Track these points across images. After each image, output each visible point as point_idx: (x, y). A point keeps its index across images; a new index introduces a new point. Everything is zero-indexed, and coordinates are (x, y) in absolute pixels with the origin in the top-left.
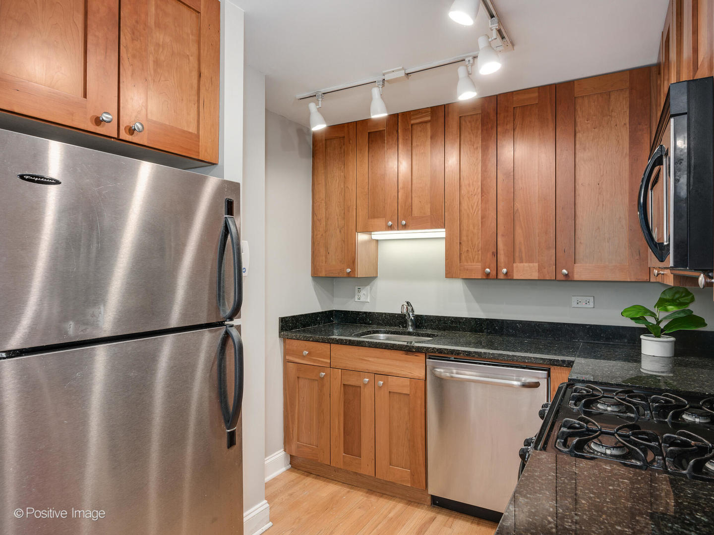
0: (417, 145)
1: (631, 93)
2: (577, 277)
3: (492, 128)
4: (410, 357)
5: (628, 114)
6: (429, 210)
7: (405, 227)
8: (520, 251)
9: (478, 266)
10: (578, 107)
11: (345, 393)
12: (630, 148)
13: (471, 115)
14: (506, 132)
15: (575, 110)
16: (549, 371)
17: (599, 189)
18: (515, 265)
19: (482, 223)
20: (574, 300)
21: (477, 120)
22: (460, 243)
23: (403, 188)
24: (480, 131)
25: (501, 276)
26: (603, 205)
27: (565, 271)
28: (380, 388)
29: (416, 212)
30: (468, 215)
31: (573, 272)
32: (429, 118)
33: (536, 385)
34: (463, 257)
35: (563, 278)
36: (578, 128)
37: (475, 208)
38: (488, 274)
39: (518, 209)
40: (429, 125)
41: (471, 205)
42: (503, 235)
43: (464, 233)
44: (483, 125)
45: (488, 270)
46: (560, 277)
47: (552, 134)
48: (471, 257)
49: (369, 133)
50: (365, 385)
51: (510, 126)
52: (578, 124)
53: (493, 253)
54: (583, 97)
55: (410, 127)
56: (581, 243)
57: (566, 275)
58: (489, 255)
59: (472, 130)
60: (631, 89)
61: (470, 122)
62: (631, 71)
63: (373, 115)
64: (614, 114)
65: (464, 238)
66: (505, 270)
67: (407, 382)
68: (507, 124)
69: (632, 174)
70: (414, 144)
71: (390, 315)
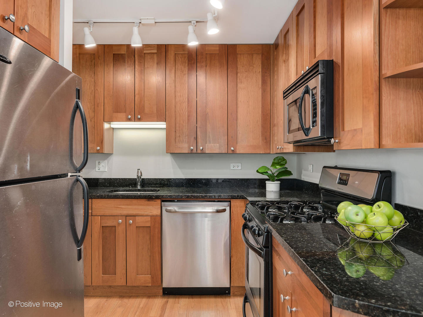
0: (148, 67)
1: (262, 56)
2: (238, 152)
3: (194, 63)
4: (152, 202)
5: (261, 67)
6: (155, 110)
7: (140, 120)
8: (209, 137)
9: (186, 145)
10: (238, 59)
11: (103, 233)
12: (262, 85)
13: (182, 54)
14: (202, 67)
15: (237, 61)
16: (230, 201)
17: (248, 104)
18: (206, 145)
19: (188, 119)
20: (232, 165)
21: (185, 57)
22: (175, 131)
23: (139, 94)
24: (187, 64)
25: (199, 151)
26: (250, 113)
27: (232, 148)
28: (130, 224)
29: (147, 110)
30: (180, 114)
31: (236, 149)
32: (155, 51)
33: (224, 210)
34: (177, 141)
36: (239, 71)
37: (184, 110)
38: (192, 150)
39: (208, 113)
40: (155, 56)
41: (182, 108)
42: (200, 127)
43: (177, 125)
44: (189, 61)
45: (192, 148)
46: (230, 152)
47: (226, 72)
48: (182, 140)
49: (114, 54)
50: (119, 224)
51: (204, 64)
52: (239, 69)
53: (194, 138)
54: (241, 54)
55: (143, 55)
56: (239, 133)
57: (233, 151)
58: (192, 139)
59: (182, 63)
60: (263, 54)
61: (181, 58)
62: (262, 45)
63: (133, 44)
64: (255, 66)
65: (177, 128)
66: (201, 148)
67: (149, 219)
68: (202, 63)
69: (263, 98)
70: (146, 66)
71: (122, 179)
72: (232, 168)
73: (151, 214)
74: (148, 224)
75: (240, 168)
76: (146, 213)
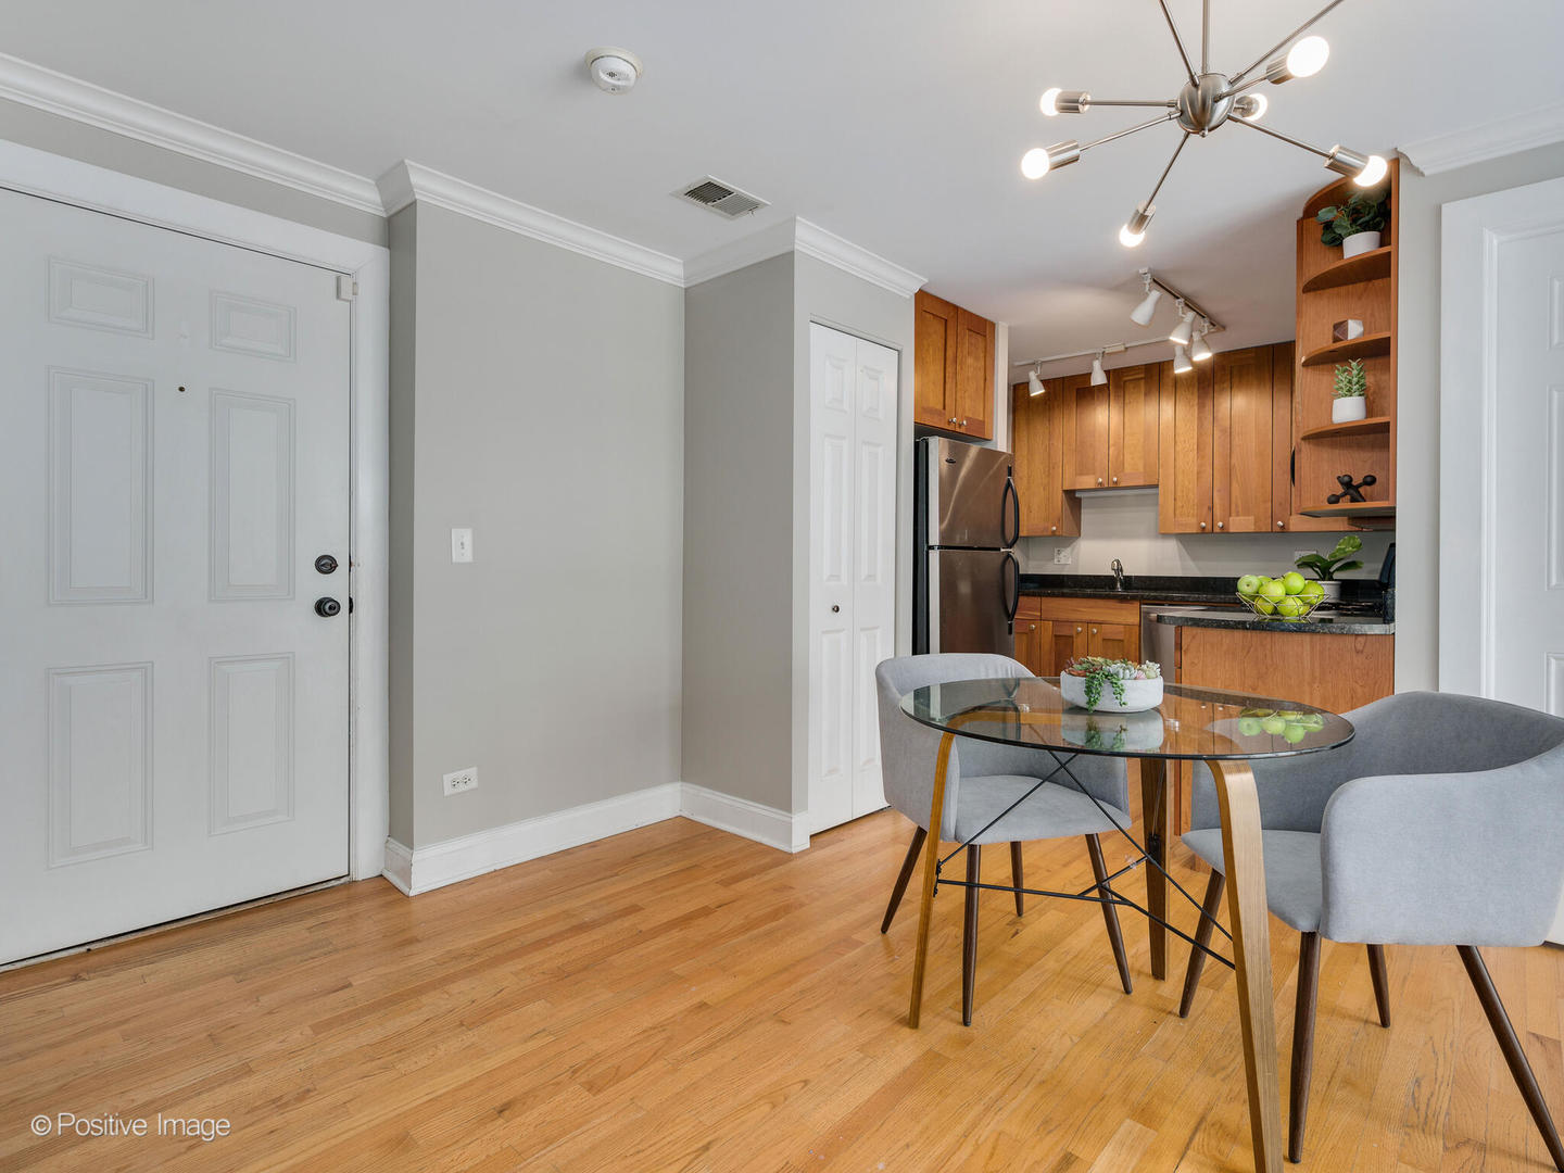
0: (1130, 402)
2: (1292, 529)
3: (1209, 387)
6: (1142, 466)
7: (1116, 484)
8: (1237, 506)
9: (1194, 520)
11: (1056, 644)
14: (1223, 389)
18: (1231, 519)
19: (1197, 478)
21: (1193, 378)
22: (1175, 499)
23: (1114, 445)
24: (1196, 390)
25: (1217, 530)
27: (1280, 523)
28: (1093, 635)
29: (1128, 469)
30: (1183, 471)
31: (1289, 524)
32: (1142, 376)
34: (1177, 512)
35: (1278, 530)
37: (1190, 464)
38: (1204, 528)
39: (1235, 465)
40: (1142, 382)
41: (1187, 461)
42: (1219, 491)
43: (1179, 488)
44: (1199, 383)
45: (1203, 524)
46: (1276, 529)
48: (1186, 513)
49: (1078, 389)
50: (1078, 633)
51: (1227, 385)
53: (1209, 508)
55: (1122, 384)
57: (1283, 527)
58: (1206, 509)
59: (1188, 388)
61: (1186, 379)
65: (1179, 494)
66: (1220, 524)
67: (1121, 628)
68: (1224, 383)
70: (1127, 401)
71: (1094, 576)
74: (1121, 637)
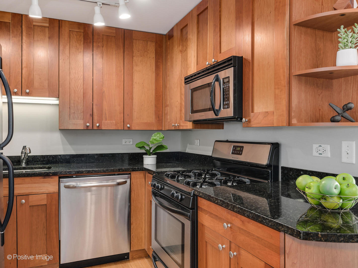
0: (38, 40)
1: (156, 44)
2: (133, 128)
3: (90, 42)
4: (48, 180)
5: (154, 54)
6: (47, 85)
7: (28, 94)
8: (105, 114)
9: (81, 122)
10: (134, 44)
12: (156, 69)
13: (77, 31)
14: (98, 47)
15: (133, 45)
16: (130, 174)
17: (143, 86)
18: (103, 121)
19: (83, 96)
20: (124, 141)
21: (80, 35)
22: (69, 107)
23: (26, 67)
24: (82, 43)
25: (95, 128)
26: (144, 94)
27: (128, 125)
29: (36, 84)
30: (75, 91)
31: (132, 126)
32: (47, 25)
33: (125, 182)
34: (71, 116)
35: (127, 129)
36: (134, 54)
37: (79, 87)
38: (88, 127)
39: (104, 91)
40: (47, 30)
41: (77, 85)
42: (96, 105)
43: (72, 102)
44: (84, 39)
45: (88, 124)
46: (126, 128)
47: (122, 54)
48: (77, 117)
52: (134, 53)
53: (90, 115)
54: (136, 40)
55: (32, 26)
56: (135, 111)
57: (129, 127)
58: (88, 116)
59: (77, 40)
60: (156, 43)
61: (76, 35)
62: (156, 34)
64: (149, 52)
65: (72, 105)
66: (98, 125)
67: (45, 196)
68: (99, 43)
69: (156, 81)
72: (124, 143)
73: (47, 192)
74: (44, 202)
75: (131, 143)
76: (42, 191)
